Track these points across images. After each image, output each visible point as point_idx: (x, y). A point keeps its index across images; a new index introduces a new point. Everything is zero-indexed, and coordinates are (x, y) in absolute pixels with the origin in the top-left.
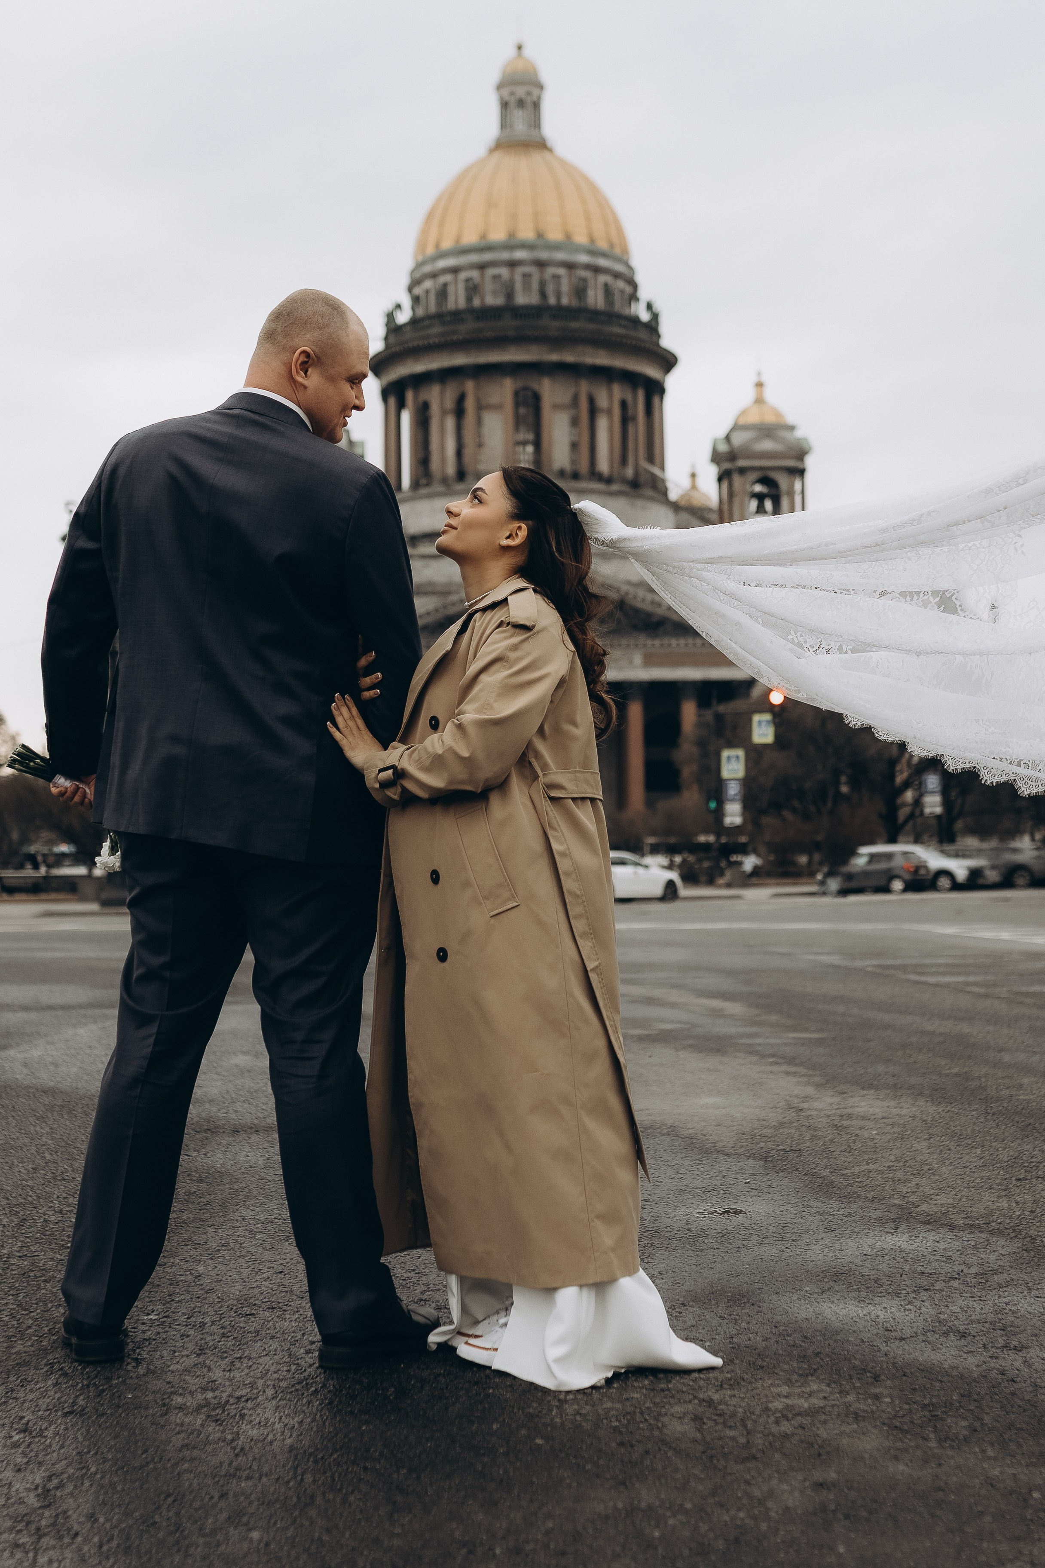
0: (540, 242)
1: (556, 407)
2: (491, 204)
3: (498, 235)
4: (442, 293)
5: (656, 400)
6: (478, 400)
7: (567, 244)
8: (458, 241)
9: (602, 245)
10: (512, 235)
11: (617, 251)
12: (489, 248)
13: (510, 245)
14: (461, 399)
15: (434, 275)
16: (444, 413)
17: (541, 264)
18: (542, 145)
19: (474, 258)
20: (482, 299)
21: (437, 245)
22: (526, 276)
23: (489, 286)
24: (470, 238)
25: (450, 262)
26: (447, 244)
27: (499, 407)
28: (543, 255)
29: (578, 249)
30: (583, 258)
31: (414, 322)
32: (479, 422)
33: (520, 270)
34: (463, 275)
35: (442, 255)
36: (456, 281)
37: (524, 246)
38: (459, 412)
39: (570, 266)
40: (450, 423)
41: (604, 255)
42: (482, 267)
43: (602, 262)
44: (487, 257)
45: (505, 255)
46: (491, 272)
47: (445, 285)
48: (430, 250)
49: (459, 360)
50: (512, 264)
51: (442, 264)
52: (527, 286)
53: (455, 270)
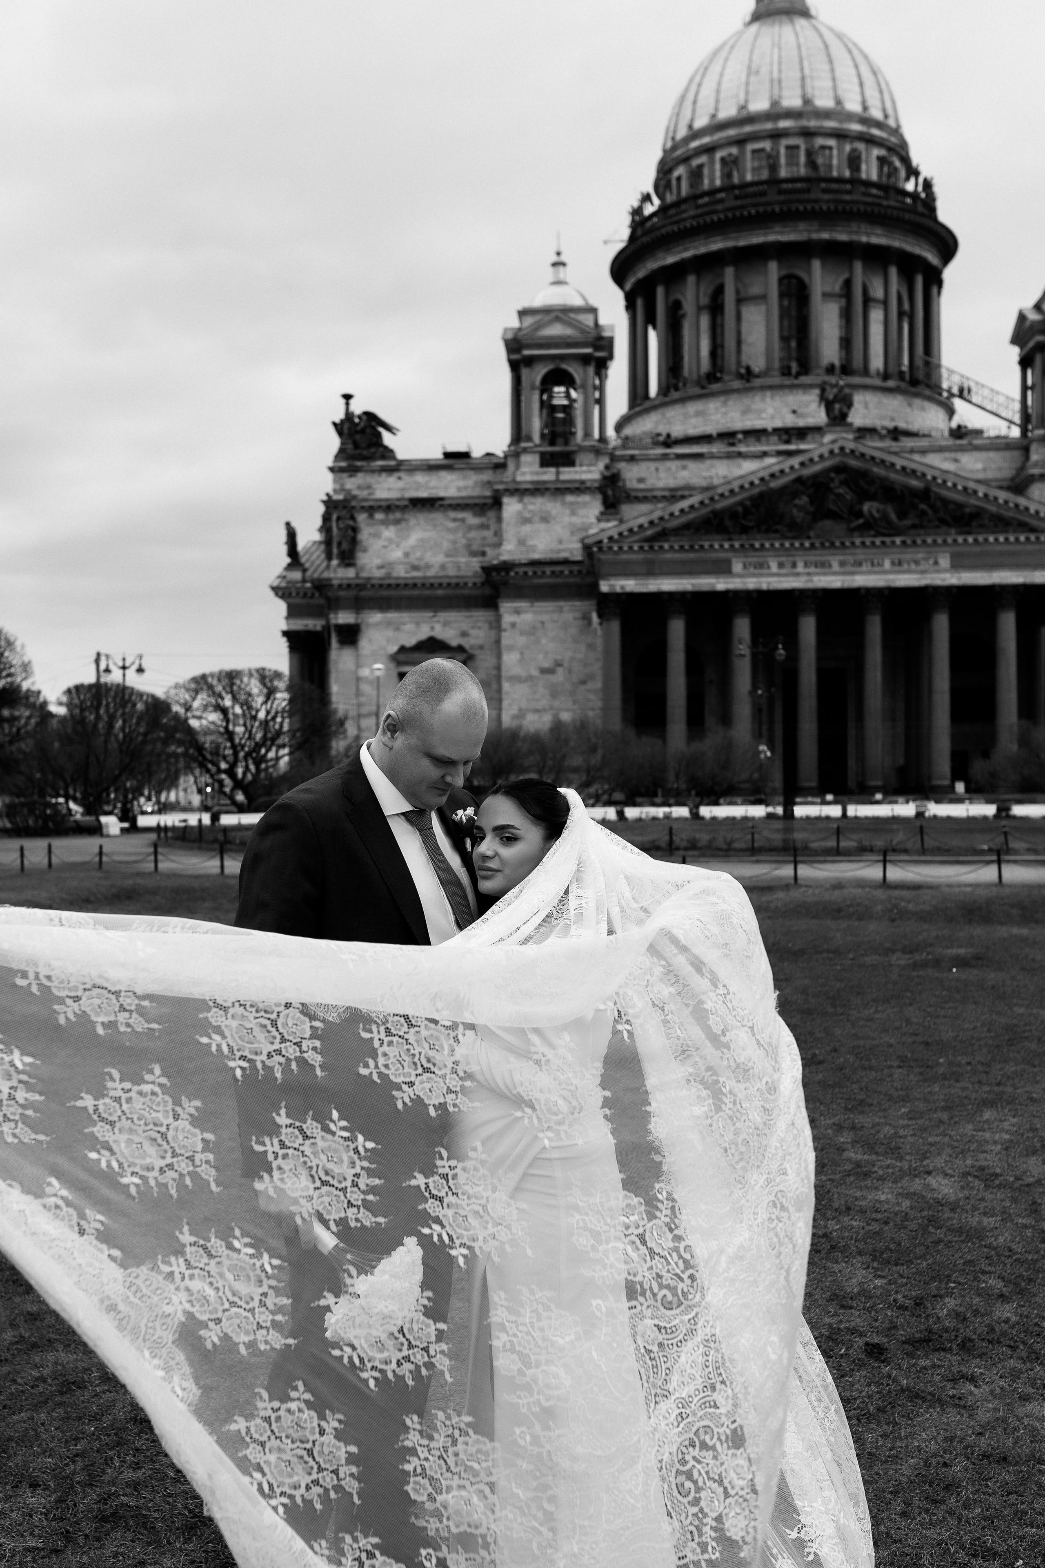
0: (808, 109)
1: (826, 295)
2: (752, 71)
3: (760, 105)
4: (696, 174)
5: (935, 290)
6: (738, 292)
7: (838, 112)
8: (714, 116)
9: (876, 113)
10: (775, 104)
11: (892, 123)
12: (751, 119)
13: (775, 113)
14: (719, 291)
15: (686, 160)
16: (700, 309)
17: (808, 134)
18: (805, 13)
19: (732, 132)
20: (742, 176)
21: (690, 127)
22: (792, 149)
23: (749, 163)
24: (728, 111)
25: (706, 140)
26: (701, 122)
27: (763, 298)
28: (813, 123)
29: (850, 117)
30: (856, 127)
31: (663, 210)
32: (739, 318)
33: (784, 142)
34: (719, 155)
35: (695, 134)
36: (712, 162)
37: (790, 114)
38: (716, 308)
39: (841, 136)
40: (705, 321)
41: (879, 125)
42: (740, 142)
43: (876, 132)
44: (748, 129)
45: (769, 126)
46: (750, 147)
47: (700, 167)
48: (682, 133)
49: (717, 245)
50: (776, 136)
51: (695, 144)
52: (792, 160)
53: (710, 150)
